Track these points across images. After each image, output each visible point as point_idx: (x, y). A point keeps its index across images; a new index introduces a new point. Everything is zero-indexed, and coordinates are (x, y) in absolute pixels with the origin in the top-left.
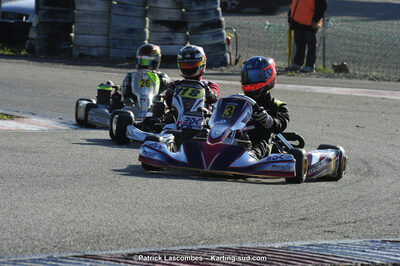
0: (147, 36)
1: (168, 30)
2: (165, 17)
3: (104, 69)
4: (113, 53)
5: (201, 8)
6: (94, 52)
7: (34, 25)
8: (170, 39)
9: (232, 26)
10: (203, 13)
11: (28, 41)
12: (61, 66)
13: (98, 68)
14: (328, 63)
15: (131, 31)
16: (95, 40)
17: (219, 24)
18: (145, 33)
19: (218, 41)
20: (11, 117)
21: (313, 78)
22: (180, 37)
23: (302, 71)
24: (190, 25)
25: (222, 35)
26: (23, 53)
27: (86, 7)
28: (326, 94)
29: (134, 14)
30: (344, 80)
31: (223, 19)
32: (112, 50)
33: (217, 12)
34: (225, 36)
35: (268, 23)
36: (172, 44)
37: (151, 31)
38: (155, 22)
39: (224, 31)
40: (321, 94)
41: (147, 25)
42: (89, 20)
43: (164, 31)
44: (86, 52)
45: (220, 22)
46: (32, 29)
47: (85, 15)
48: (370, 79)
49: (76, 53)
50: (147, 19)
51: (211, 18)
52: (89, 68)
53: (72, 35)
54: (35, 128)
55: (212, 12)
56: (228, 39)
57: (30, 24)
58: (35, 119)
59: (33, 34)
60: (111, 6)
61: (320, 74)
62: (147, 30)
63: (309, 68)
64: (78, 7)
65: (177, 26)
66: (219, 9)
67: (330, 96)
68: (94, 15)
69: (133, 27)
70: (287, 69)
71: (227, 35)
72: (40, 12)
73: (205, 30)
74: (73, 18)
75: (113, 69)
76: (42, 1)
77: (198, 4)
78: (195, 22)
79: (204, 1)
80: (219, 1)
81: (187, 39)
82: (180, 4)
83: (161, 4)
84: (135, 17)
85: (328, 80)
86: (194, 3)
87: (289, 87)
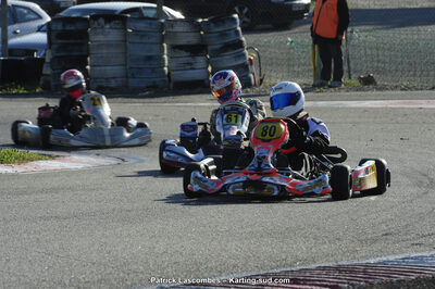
0: (166, 62)
1: (188, 54)
2: (183, 41)
3: (126, 100)
4: (133, 82)
5: (220, 29)
6: (113, 84)
7: (48, 60)
8: (190, 64)
9: (254, 45)
10: (223, 35)
11: (42, 78)
13: (120, 99)
14: (353, 76)
15: (149, 58)
16: (112, 71)
17: (240, 44)
18: (164, 60)
19: (240, 62)
20: (51, 157)
21: (343, 93)
22: (200, 61)
23: (330, 87)
24: (210, 48)
25: (244, 55)
26: (38, 90)
27: (101, 38)
28: (360, 108)
29: (150, 41)
30: (375, 92)
31: (243, 39)
32: (130, 80)
33: (238, 31)
34: (248, 56)
35: (290, 39)
36: (192, 69)
37: (170, 57)
38: (174, 48)
39: (246, 51)
40: (355, 108)
41: (166, 51)
42: (105, 51)
43: (184, 56)
44: (104, 84)
45: (242, 42)
46: (45, 66)
47: (100, 46)
48: (402, 90)
49: (93, 85)
50: (165, 45)
51: (232, 38)
53: (88, 67)
54: (80, 166)
55: (232, 32)
56: (250, 60)
57: (42, 61)
59: (47, 70)
60: (126, 33)
61: (350, 88)
62: (165, 57)
63: (336, 83)
64: (92, 38)
65: (196, 50)
66: (239, 29)
67: (366, 110)
68: (108, 45)
69: (149, 54)
70: (314, 86)
71: (249, 55)
72: (54, 46)
73: (226, 51)
74: (88, 50)
75: (135, 100)
76: (53, 34)
77: (217, 25)
78: (215, 44)
79: (223, 22)
80: (238, 21)
81: (208, 62)
82: (198, 27)
83: (178, 28)
84: (152, 43)
85: (359, 93)
86: (212, 25)
87: (321, 104)
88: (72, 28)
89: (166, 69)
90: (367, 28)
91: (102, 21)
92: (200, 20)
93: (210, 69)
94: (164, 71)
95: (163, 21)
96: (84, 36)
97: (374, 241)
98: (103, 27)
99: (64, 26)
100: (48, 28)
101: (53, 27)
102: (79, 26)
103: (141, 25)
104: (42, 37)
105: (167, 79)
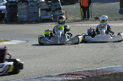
0: (40, 14)
1: (45, 11)
2: (44, 8)
4: (30, 19)
5: (55, 4)
6: (25, 20)
7: (6, 13)
8: (47, 14)
9: (64, 8)
10: (56, 6)
11: (5, 18)
12: (16, 25)
13: (27, 24)
14: (93, 17)
15: (35, 13)
16: (25, 16)
17: (60, 8)
18: (39, 13)
19: (61, 13)
20: (7, 41)
21: (90, 22)
22: (49, 13)
23: (86, 20)
24: (52, 10)
25: (62, 11)
26: (3, 22)
27: (21, 7)
28: (95, 26)
29: (35, 8)
31: (61, 7)
33: (60, 5)
34: (63, 12)
35: (75, 7)
36: (47, 15)
37: (41, 12)
38: (42, 10)
39: (62, 10)
40: (93, 26)
42: (22, 11)
43: (45, 12)
44: (22, 20)
45: (61, 8)
46: (5, 15)
47: (21, 9)
49: (19, 20)
50: (39, 9)
51: (58, 7)
52: (24, 24)
53: (18, 15)
54: (15, 43)
55: (58, 5)
57: (4, 14)
58: (14, 41)
59: (6, 16)
60: (28, 6)
61: (92, 20)
62: (39, 12)
63: (88, 19)
64: (18, 7)
65: (48, 10)
66: (60, 4)
68: (23, 9)
69: (35, 11)
70: (82, 20)
71: (63, 11)
72: (8, 10)
73: (56, 10)
74: (17, 11)
75: (31, 24)
76: (8, 6)
77: (54, 3)
78: (53, 9)
79: (56, 2)
80: (60, 2)
81: (52, 14)
82: (49, 4)
83: (43, 4)
84: (36, 8)
85: (94, 22)
86: (53, 3)
87: (84, 25)
88: (13, 4)
89: (40, 16)
90: (97, 3)
91: (21, 2)
92: (49, 2)
93: (52, 15)
94: (39, 16)
95: (39, 2)
96: (16, 6)
97: (99, 63)
98: (21, 4)
99: (10, 4)
100: (6, 5)
101: (8, 4)
102: (15, 4)
103: (32, 3)
104: (4, 7)
105: (40, 18)
